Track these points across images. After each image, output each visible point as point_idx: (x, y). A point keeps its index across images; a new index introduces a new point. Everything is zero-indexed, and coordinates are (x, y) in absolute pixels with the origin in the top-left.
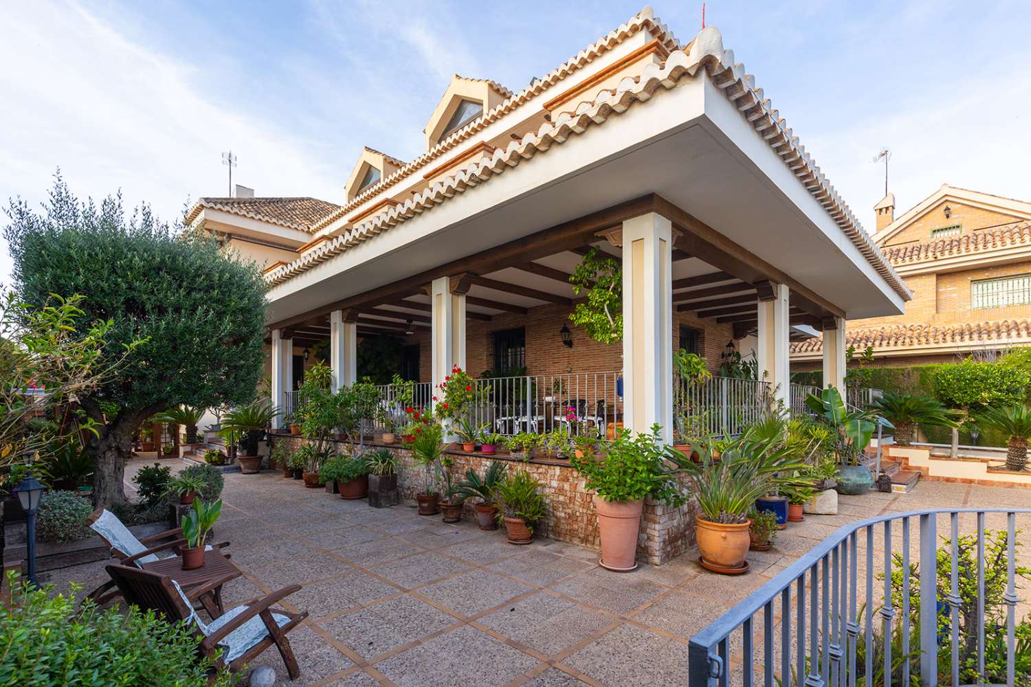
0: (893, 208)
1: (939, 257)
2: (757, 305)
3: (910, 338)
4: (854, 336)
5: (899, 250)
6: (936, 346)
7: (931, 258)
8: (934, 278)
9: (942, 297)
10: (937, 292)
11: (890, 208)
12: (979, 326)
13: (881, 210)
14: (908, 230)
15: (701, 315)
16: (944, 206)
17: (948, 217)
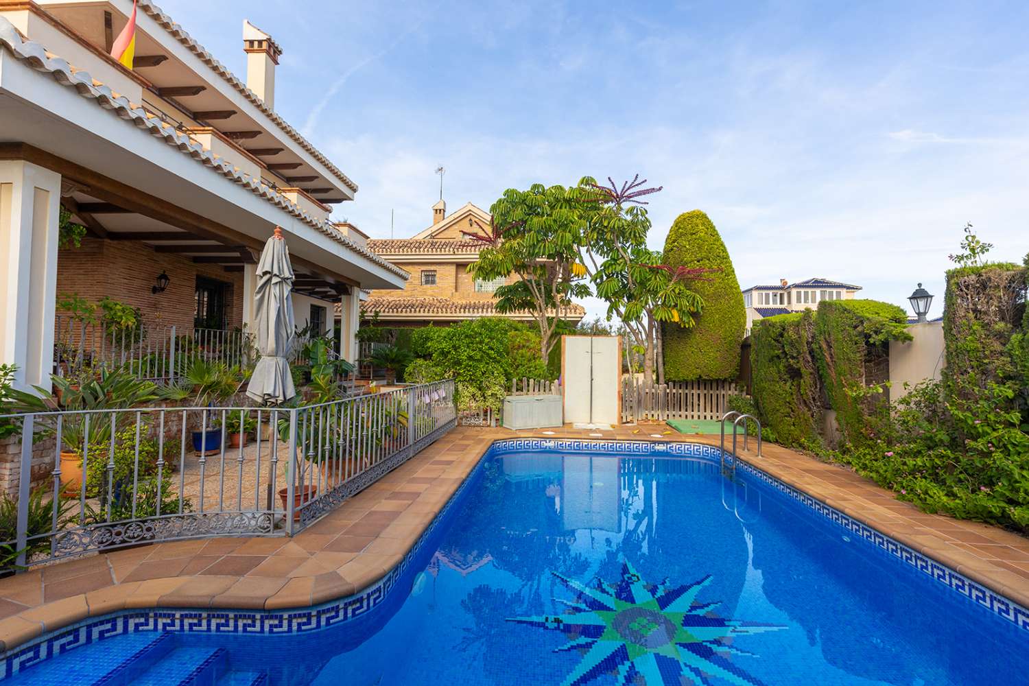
0: (444, 211)
1: (456, 253)
2: (243, 267)
3: (438, 308)
4: (405, 303)
5: (436, 243)
6: (451, 315)
7: (452, 253)
8: (454, 267)
9: (460, 281)
10: (456, 277)
11: (442, 211)
12: (475, 303)
13: (436, 210)
14: (450, 229)
15: (227, 269)
16: (469, 218)
17: (471, 225)
